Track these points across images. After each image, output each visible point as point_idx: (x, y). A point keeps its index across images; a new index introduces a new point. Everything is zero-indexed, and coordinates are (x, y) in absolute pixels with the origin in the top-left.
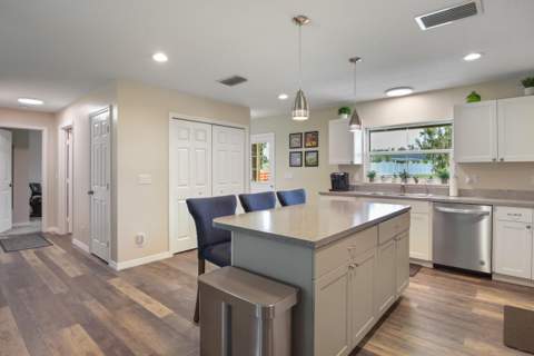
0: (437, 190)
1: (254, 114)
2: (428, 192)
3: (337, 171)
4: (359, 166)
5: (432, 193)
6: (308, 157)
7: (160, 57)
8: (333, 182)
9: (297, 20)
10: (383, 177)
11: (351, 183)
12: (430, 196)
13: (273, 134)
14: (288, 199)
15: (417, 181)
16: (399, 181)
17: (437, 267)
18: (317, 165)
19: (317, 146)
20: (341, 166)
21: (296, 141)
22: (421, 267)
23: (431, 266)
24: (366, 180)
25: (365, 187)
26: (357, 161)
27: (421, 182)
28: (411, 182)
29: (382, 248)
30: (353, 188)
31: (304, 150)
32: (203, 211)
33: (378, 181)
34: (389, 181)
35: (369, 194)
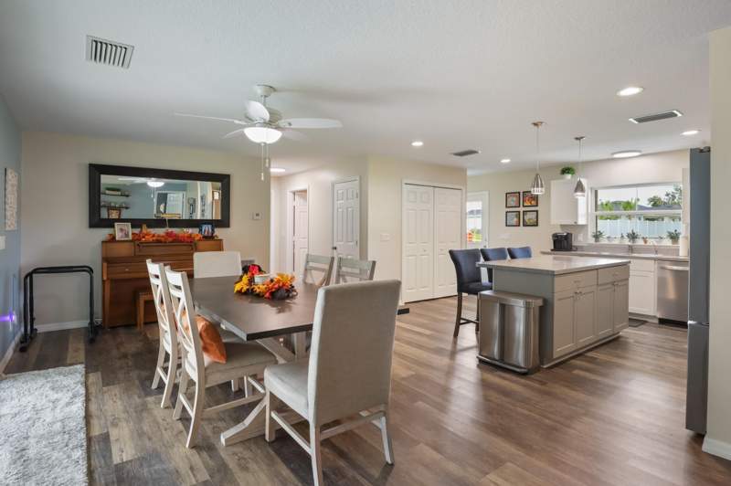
0: (667, 250)
1: (469, 173)
2: (657, 252)
3: (559, 231)
4: (583, 226)
5: (661, 253)
6: (527, 218)
7: (418, 144)
8: (555, 242)
9: (535, 124)
10: (609, 238)
11: (574, 244)
12: (659, 256)
13: (487, 193)
14: (517, 254)
15: (646, 242)
16: (627, 242)
17: (662, 321)
18: (537, 225)
19: (537, 206)
20: (562, 226)
21: (513, 201)
22: (646, 322)
23: (657, 321)
24: (592, 241)
25: (590, 247)
26: (581, 221)
27: (651, 242)
28: (640, 242)
29: (600, 288)
30: (577, 249)
31: (521, 209)
32: (461, 259)
33: (604, 241)
34: (616, 242)
35: (595, 253)
